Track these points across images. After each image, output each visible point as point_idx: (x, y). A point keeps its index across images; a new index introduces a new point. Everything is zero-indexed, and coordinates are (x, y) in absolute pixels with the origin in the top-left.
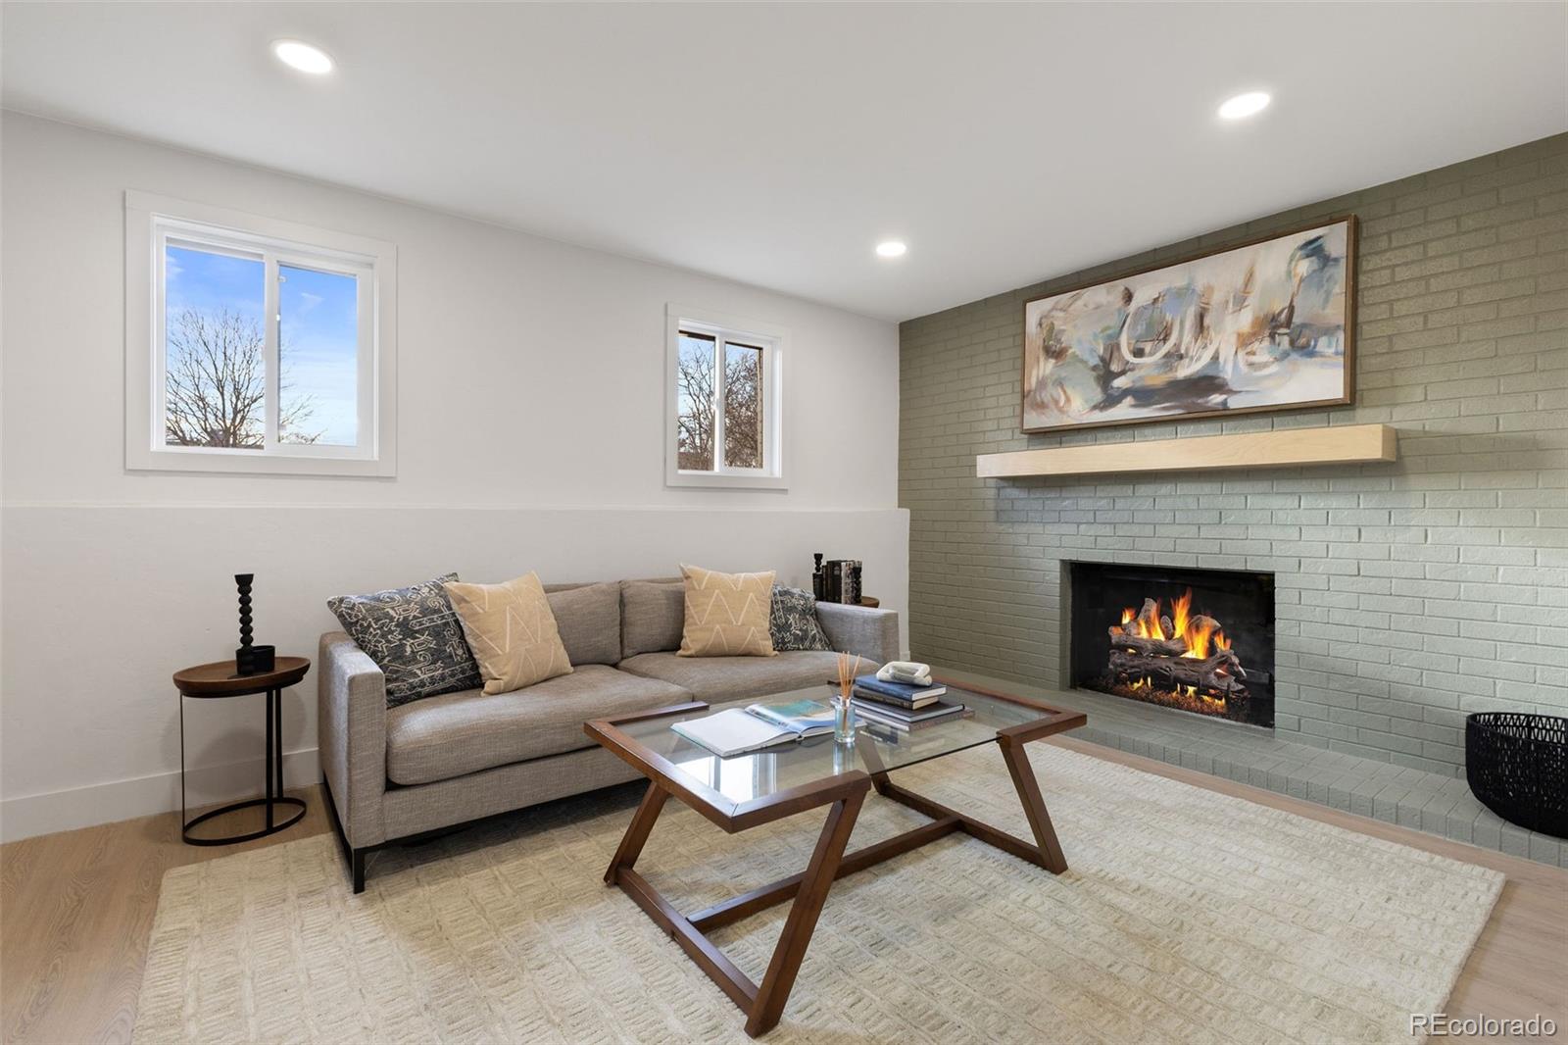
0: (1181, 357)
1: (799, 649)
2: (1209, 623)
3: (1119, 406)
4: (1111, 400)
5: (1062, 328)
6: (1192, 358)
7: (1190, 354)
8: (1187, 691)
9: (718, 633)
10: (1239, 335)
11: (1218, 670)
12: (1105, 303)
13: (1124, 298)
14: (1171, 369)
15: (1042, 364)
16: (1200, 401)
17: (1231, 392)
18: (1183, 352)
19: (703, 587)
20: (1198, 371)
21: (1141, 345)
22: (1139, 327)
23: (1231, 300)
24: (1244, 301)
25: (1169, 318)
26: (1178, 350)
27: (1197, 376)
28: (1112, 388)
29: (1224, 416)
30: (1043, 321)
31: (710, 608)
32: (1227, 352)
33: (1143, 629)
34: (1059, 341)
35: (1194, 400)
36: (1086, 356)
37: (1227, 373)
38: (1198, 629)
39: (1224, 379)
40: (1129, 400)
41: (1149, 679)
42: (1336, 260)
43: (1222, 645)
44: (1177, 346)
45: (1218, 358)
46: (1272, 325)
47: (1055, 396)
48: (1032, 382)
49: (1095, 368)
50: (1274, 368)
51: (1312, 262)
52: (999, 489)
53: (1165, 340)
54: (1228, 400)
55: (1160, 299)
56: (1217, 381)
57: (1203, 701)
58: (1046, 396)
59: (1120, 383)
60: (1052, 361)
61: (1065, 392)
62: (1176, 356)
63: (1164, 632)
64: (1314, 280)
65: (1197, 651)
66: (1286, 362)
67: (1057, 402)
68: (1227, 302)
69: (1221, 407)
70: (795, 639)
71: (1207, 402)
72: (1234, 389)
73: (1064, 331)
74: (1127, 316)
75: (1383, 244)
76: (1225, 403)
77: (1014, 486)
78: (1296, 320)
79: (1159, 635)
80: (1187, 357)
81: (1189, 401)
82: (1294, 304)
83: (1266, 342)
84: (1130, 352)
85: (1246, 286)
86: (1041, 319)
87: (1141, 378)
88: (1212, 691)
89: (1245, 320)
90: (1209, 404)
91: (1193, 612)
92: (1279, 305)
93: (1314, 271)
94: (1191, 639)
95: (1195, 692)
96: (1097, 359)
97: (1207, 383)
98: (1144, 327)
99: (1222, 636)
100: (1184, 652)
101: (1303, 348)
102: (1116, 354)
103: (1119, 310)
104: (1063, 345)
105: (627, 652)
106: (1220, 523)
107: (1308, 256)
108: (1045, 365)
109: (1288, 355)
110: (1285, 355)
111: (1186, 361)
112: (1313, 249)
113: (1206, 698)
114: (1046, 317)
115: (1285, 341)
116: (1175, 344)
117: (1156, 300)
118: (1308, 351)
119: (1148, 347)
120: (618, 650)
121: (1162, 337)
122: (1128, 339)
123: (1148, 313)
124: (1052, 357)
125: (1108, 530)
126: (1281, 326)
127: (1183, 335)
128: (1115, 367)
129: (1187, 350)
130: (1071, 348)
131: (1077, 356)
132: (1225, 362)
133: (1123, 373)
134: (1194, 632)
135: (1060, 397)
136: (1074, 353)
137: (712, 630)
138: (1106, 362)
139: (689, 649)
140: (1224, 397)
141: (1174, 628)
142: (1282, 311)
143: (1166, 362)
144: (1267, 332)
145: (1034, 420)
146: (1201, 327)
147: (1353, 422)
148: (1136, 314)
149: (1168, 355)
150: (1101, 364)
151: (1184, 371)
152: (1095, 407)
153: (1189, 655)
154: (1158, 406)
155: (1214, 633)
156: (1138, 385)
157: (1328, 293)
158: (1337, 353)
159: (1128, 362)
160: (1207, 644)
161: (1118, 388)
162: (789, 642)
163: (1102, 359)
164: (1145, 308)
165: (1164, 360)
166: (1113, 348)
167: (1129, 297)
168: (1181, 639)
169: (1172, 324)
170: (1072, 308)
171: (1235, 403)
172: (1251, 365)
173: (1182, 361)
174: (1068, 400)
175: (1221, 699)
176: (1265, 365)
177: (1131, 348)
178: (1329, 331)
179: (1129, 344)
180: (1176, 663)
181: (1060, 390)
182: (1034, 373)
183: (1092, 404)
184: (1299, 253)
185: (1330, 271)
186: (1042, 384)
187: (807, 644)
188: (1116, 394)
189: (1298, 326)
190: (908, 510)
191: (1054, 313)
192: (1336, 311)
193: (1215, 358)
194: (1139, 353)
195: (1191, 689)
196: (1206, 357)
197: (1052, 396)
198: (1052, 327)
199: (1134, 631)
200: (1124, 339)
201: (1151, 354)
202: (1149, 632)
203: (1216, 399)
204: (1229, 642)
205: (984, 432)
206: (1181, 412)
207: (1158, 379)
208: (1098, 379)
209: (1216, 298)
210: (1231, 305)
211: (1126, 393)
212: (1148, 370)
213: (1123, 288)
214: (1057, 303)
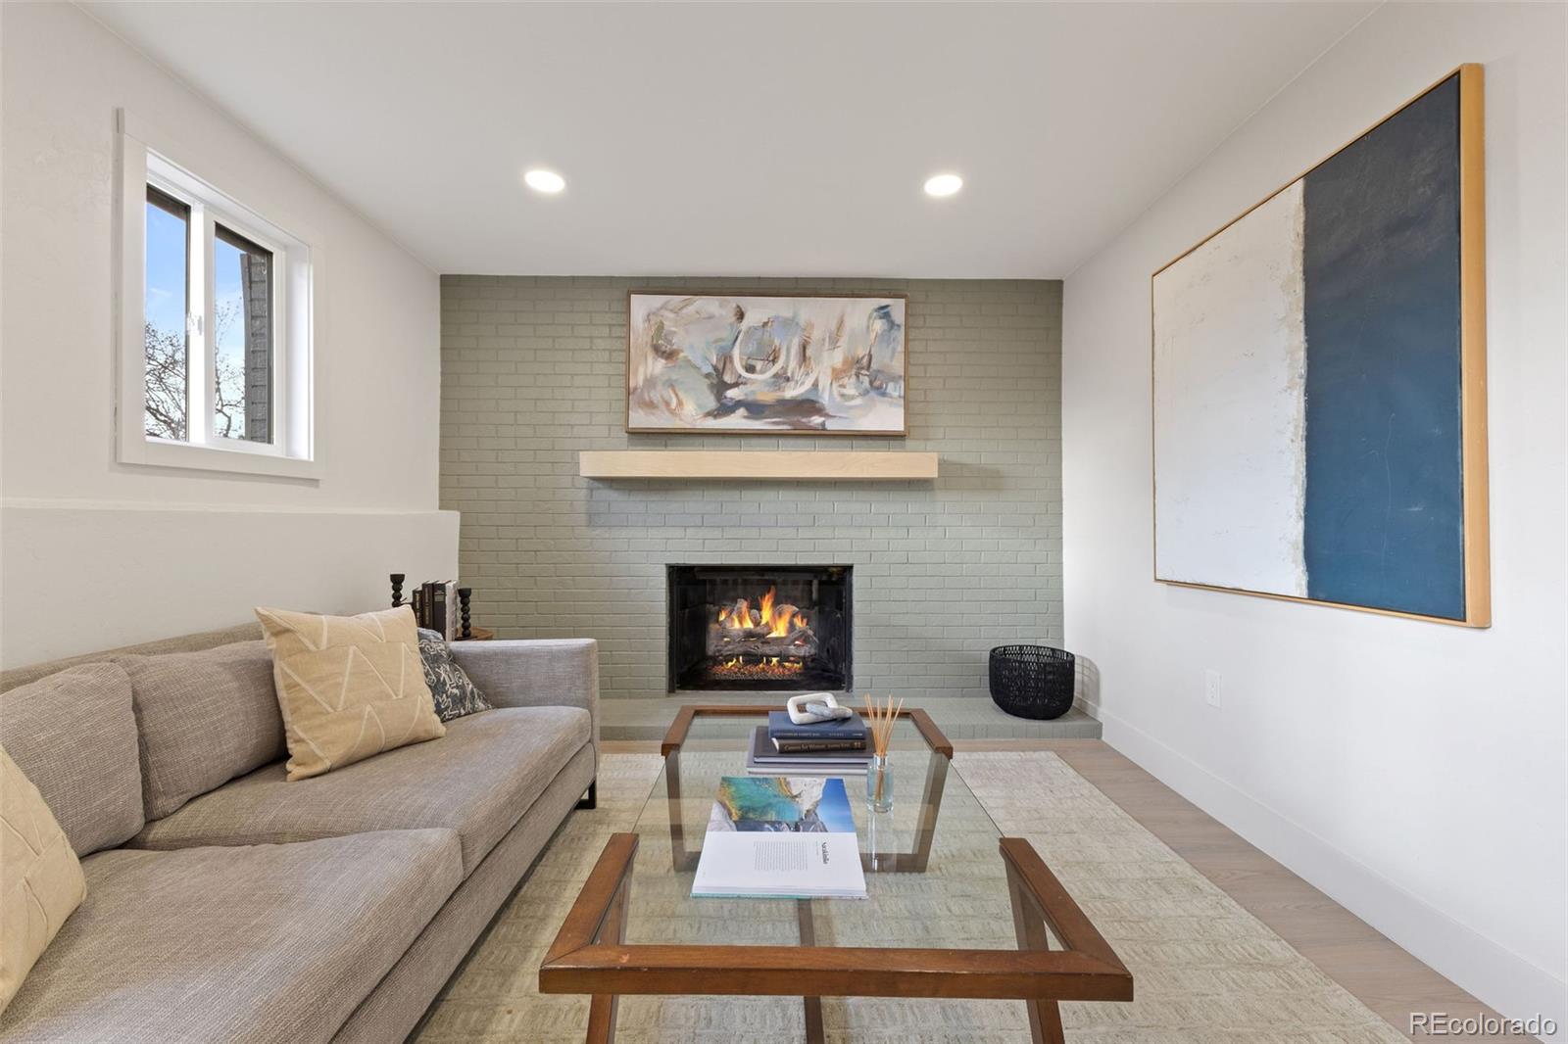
0: (788, 379)
1: (459, 716)
2: (789, 609)
3: (733, 415)
4: (725, 409)
5: (673, 329)
6: (797, 382)
7: (796, 378)
8: (771, 662)
9: (370, 718)
10: (834, 370)
11: (797, 642)
12: (717, 314)
13: (736, 315)
14: (779, 389)
15: (650, 360)
16: (804, 420)
17: (827, 416)
18: (789, 375)
19: (324, 645)
20: (802, 394)
21: (753, 362)
22: (750, 345)
23: (827, 340)
24: (837, 342)
25: (777, 342)
26: (785, 372)
27: (800, 398)
28: (726, 398)
29: (822, 435)
30: (651, 317)
31: (346, 679)
32: (825, 381)
33: (735, 622)
34: (670, 342)
35: (800, 418)
36: (699, 363)
37: (825, 399)
38: (780, 615)
39: (823, 405)
40: (742, 411)
41: (741, 658)
42: (899, 326)
43: (799, 623)
44: (784, 369)
45: (817, 385)
46: (859, 366)
47: (666, 395)
48: (638, 380)
49: (708, 376)
50: (858, 401)
51: (883, 324)
52: (591, 490)
53: (774, 361)
54: (826, 423)
55: (770, 324)
56: (817, 405)
57: (784, 667)
58: (655, 396)
59: (732, 394)
60: (662, 362)
61: (677, 395)
62: (782, 378)
63: (752, 622)
64: (885, 338)
65: (780, 631)
66: (867, 397)
67: (667, 404)
68: (824, 340)
69: (820, 428)
70: (454, 702)
71: (810, 422)
72: (831, 414)
73: (675, 332)
74: (739, 333)
75: (921, 323)
76: (823, 424)
77: (611, 487)
78: (874, 366)
79: (749, 625)
80: (793, 380)
81: (795, 419)
82: (872, 352)
83: (853, 379)
84: (743, 367)
85: (838, 329)
86: (648, 316)
87: (753, 392)
88: (792, 659)
89: (837, 358)
90: (811, 424)
91: (776, 603)
92: (861, 352)
93: (885, 331)
94: (775, 622)
95: (778, 661)
96: (711, 367)
97: (807, 406)
98: (755, 345)
99: (800, 617)
100: (769, 633)
101: (878, 388)
102: (728, 365)
103: (731, 325)
104: (675, 347)
105: (162, 804)
106: (814, 525)
107: (881, 318)
108: (653, 363)
109: (868, 392)
110: (866, 393)
111: (792, 384)
112: (884, 313)
113: (786, 664)
114: (654, 313)
115: (866, 381)
116: (782, 368)
117: (765, 324)
118: (882, 392)
119: (759, 365)
120: (139, 809)
121: (771, 358)
122: (741, 354)
123: (758, 334)
124: (662, 357)
125: (717, 533)
126: (863, 368)
127: (789, 360)
128: (728, 378)
129: (793, 373)
130: (682, 351)
131: (689, 361)
132: (823, 390)
133: (736, 385)
134: (777, 617)
135: (671, 398)
136: (685, 357)
137: (360, 717)
138: (719, 373)
139: (317, 759)
140: (822, 419)
141: (761, 617)
142: (863, 357)
143: (775, 382)
144: (854, 372)
145: (640, 419)
146: (804, 357)
147: (903, 449)
148: (747, 332)
149: (776, 376)
150: (713, 371)
151: (791, 392)
152: (709, 414)
153: (773, 635)
154: (769, 420)
155: (794, 616)
156: (750, 398)
157: (894, 351)
158: (900, 397)
159: (740, 376)
160: (787, 625)
161: (732, 399)
162: (446, 709)
163: (715, 368)
164: (756, 328)
165: (773, 380)
166: (727, 359)
167: (741, 316)
168: (767, 624)
169: (780, 349)
170: (684, 311)
171: (832, 425)
172: (843, 395)
173: (789, 384)
174: (680, 403)
175: (798, 663)
176: (852, 398)
177: (744, 363)
178: (894, 379)
179: (741, 359)
180: (763, 643)
181: (671, 392)
182: (641, 370)
183: (706, 411)
184: (875, 314)
185: (895, 333)
186: (650, 382)
187: (468, 705)
188: (730, 404)
189: (874, 371)
190: (458, 513)
191: (663, 312)
192: (898, 366)
193: (815, 385)
194: (750, 369)
195: (775, 660)
196: (808, 385)
197: (662, 396)
198: (661, 327)
199: (728, 625)
200: (736, 353)
201: (762, 372)
202: (741, 622)
203: (817, 420)
204: (805, 621)
205: (572, 426)
206: (789, 427)
207: (767, 396)
208: (712, 386)
209: (816, 335)
210: (827, 344)
211: (739, 404)
212: (758, 386)
213: (734, 305)
214: (668, 302)
